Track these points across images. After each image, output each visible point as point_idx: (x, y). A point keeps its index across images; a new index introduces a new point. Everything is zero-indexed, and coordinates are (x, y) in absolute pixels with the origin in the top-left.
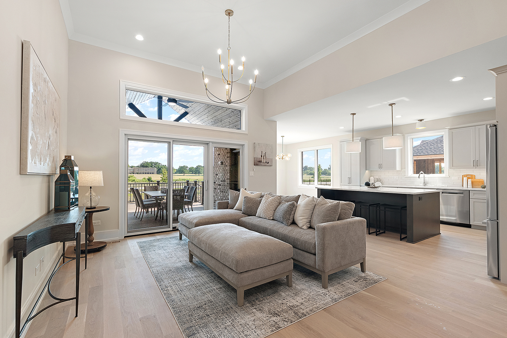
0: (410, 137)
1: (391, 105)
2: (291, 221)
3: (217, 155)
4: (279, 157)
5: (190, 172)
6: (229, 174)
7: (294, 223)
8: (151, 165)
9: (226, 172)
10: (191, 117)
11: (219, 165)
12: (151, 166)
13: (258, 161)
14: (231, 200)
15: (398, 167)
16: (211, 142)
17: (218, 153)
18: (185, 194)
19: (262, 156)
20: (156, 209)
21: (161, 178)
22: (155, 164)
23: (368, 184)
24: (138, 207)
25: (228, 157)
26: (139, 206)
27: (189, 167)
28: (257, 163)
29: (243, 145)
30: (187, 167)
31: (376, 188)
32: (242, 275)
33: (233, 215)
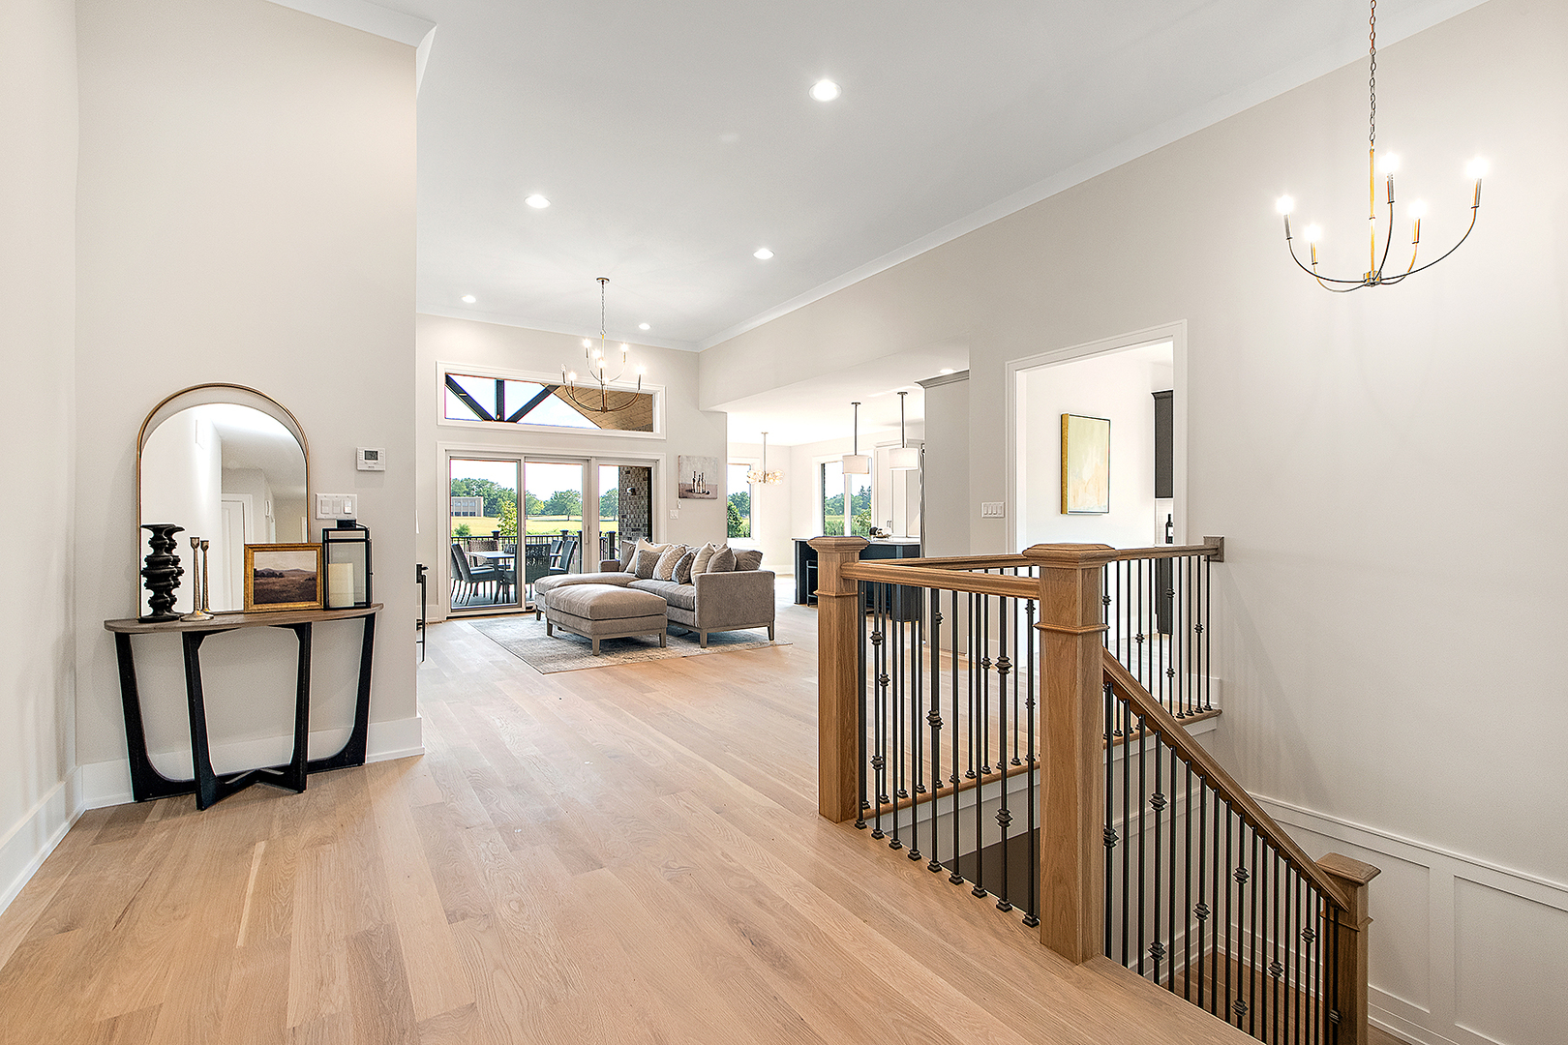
1: (902, 394)
2: (685, 578)
4: (759, 479)
6: (646, 516)
7: (689, 581)
8: (468, 487)
9: (642, 511)
11: (629, 495)
13: (687, 491)
14: (623, 558)
16: (594, 457)
17: (624, 471)
18: (552, 554)
19: (694, 481)
22: (479, 487)
24: (458, 582)
25: (644, 480)
26: (461, 579)
28: (686, 493)
29: (657, 461)
31: (885, 537)
32: (598, 622)
33: (621, 578)
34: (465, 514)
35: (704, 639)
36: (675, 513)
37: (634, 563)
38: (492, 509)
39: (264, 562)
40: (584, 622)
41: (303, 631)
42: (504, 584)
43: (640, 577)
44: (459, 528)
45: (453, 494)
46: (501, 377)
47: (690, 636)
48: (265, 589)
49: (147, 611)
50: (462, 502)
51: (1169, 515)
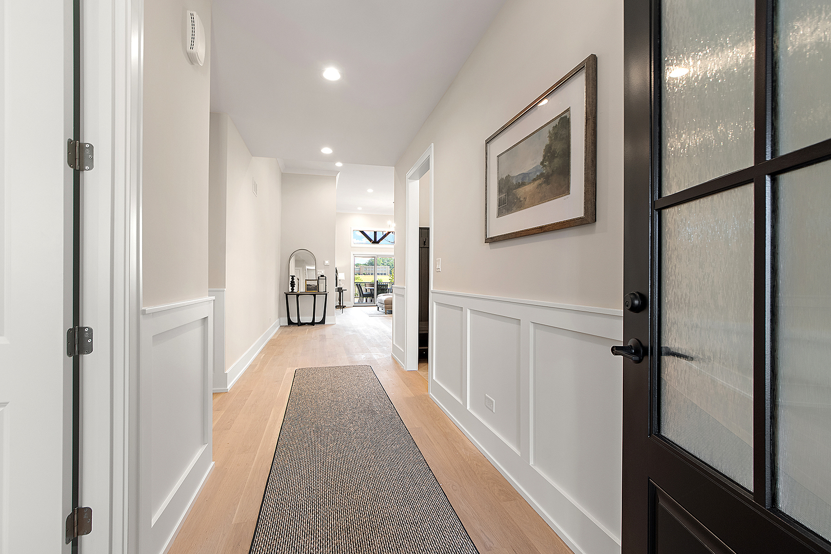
39: (308, 283)
41: (314, 295)
46: (375, 231)
48: (308, 288)
49: (290, 291)
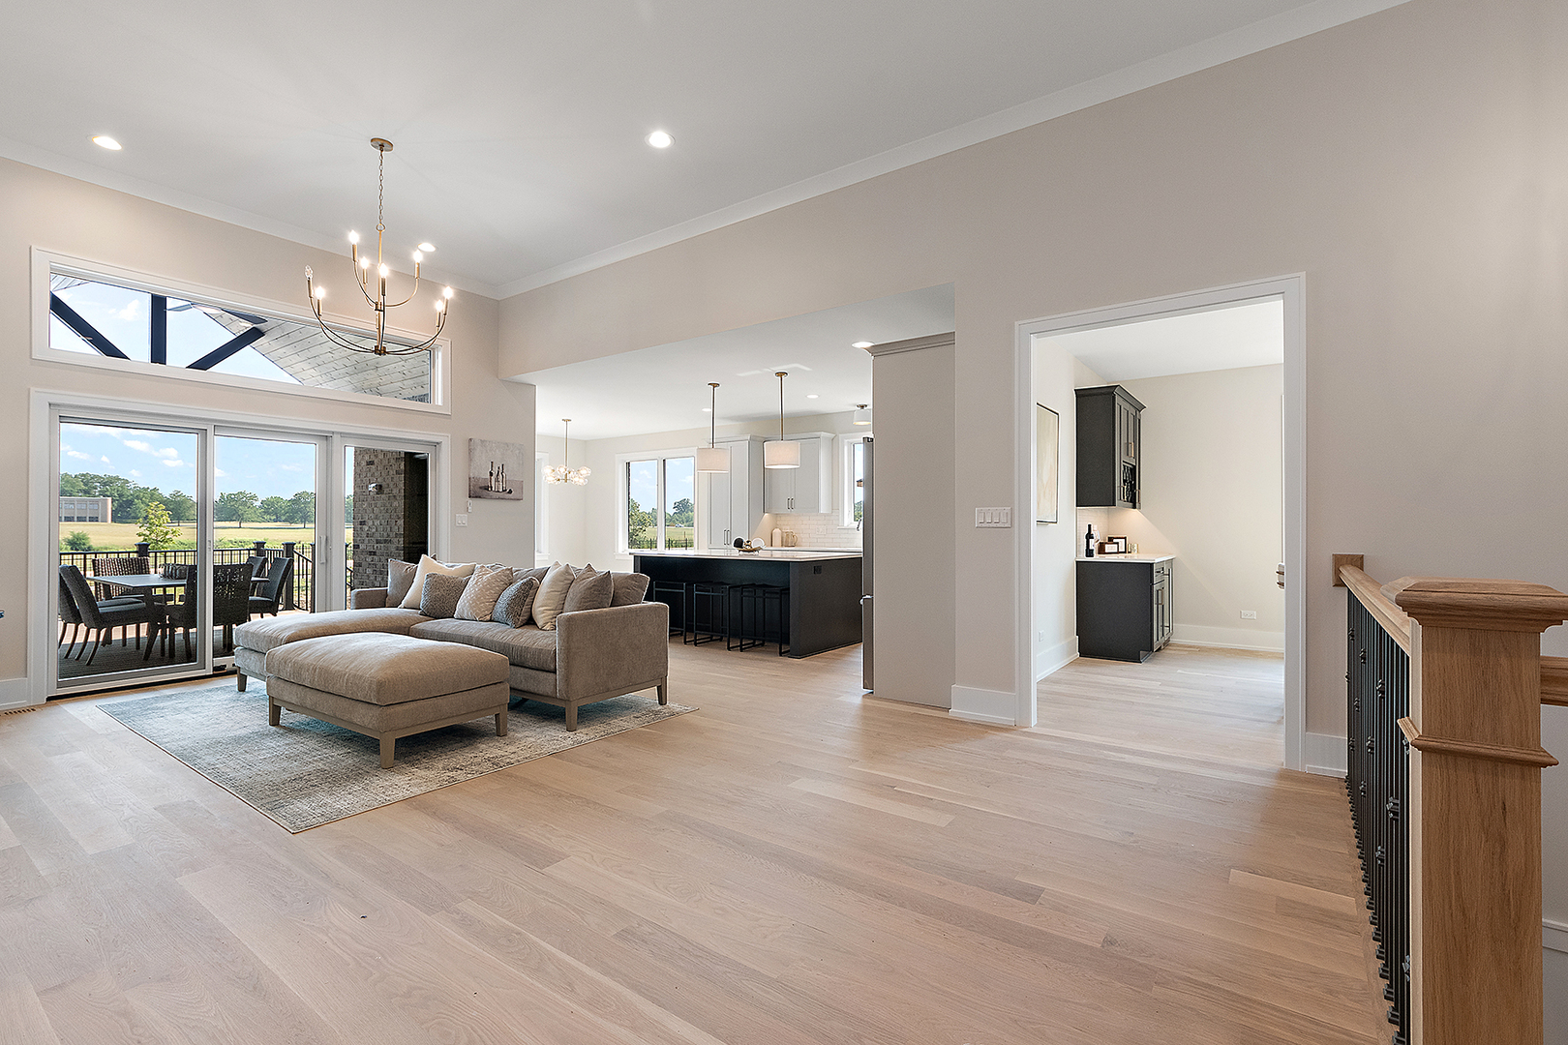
0: (850, 440)
1: (781, 374)
2: (523, 618)
3: (364, 463)
4: (559, 477)
5: (267, 517)
6: (401, 522)
7: (530, 622)
8: (85, 485)
9: (394, 516)
10: (275, 345)
11: (371, 494)
12: (86, 492)
13: (481, 488)
14: (395, 586)
15: (823, 508)
16: (337, 433)
17: (367, 458)
18: (253, 579)
19: (491, 474)
20: (144, 627)
21: (140, 536)
22: (105, 484)
23: (739, 544)
25: (397, 473)
26: (77, 621)
27: (262, 497)
28: (479, 491)
29: (436, 445)
30: (254, 497)
31: (754, 550)
32: (391, 710)
33: (398, 618)
34: (80, 519)
35: (572, 714)
36: (463, 519)
37: (416, 591)
38: (125, 510)
40: (361, 709)
42: (164, 627)
43: (432, 613)
44: (71, 537)
45: (63, 493)
47: (549, 712)
50: (78, 503)
51: (1090, 526)
